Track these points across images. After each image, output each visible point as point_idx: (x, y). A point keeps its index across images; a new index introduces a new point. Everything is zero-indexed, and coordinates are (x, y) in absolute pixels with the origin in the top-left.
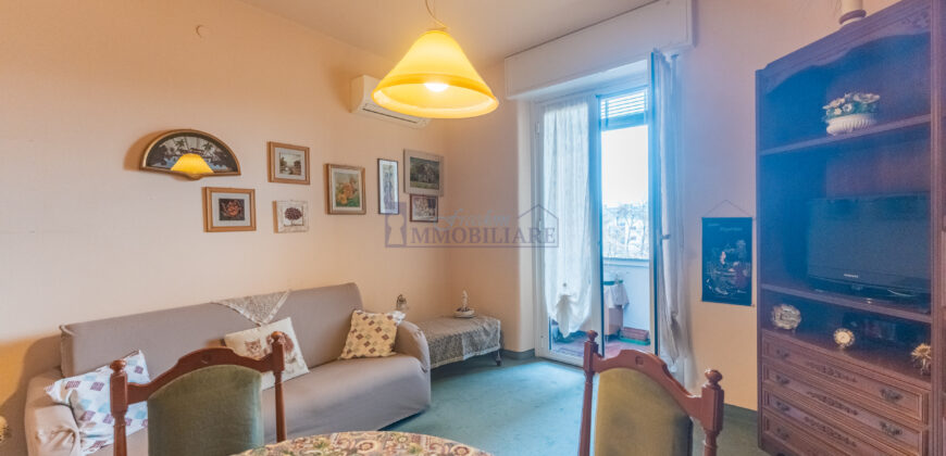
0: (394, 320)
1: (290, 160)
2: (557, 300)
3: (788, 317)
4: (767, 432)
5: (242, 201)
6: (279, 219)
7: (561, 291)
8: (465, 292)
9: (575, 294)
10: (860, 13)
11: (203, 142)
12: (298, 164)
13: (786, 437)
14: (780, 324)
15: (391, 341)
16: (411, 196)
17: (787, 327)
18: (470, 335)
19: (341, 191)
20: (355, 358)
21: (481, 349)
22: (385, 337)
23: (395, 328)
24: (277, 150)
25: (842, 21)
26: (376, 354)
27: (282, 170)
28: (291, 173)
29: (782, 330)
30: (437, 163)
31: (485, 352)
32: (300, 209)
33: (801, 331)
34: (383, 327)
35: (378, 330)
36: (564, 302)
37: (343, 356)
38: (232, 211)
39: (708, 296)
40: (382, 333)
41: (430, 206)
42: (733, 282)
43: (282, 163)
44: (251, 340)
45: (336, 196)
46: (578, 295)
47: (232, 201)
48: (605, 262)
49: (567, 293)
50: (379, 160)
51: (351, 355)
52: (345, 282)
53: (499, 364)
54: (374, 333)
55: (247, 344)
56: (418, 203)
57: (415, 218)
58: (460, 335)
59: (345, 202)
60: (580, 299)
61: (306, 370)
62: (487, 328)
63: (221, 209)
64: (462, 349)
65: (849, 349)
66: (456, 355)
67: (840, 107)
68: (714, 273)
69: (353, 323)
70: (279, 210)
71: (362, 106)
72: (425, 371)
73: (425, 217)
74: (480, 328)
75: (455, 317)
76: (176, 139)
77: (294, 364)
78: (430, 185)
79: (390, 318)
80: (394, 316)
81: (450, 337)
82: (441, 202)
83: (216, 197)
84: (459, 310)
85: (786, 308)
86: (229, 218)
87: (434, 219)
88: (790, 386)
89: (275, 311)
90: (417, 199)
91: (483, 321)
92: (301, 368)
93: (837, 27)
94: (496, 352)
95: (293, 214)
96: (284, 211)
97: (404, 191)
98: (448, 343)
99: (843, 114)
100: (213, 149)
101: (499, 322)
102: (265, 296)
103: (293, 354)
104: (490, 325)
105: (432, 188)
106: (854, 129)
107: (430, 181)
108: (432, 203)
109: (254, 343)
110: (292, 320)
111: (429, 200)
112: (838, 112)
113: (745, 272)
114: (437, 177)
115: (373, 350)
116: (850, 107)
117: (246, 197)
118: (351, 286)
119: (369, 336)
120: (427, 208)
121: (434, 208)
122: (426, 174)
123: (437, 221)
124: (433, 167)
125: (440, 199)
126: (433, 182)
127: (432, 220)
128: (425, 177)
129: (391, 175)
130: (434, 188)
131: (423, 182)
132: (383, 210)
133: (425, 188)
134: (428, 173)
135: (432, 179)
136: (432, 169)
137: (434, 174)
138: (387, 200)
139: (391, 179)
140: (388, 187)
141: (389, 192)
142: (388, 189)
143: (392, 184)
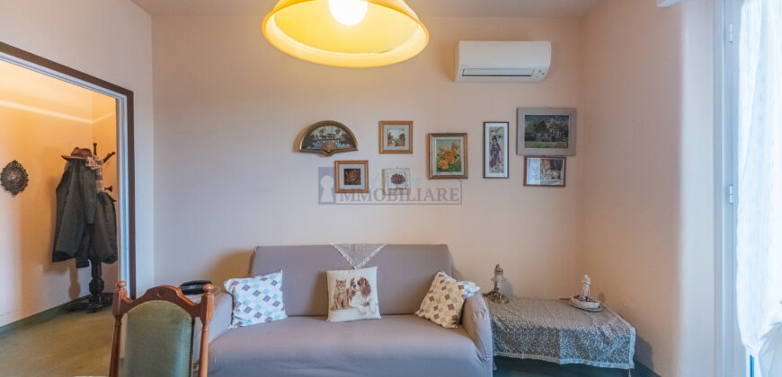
0: (464, 291)
1: (396, 134)
5: (359, 170)
6: (386, 184)
11: (335, 128)
12: (402, 136)
15: (455, 312)
16: (525, 158)
18: (576, 335)
19: (441, 157)
20: (424, 317)
22: (451, 307)
23: (463, 301)
24: (386, 127)
26: (438, 321)
27: (389, 143)
28: (397, 145)
30: (566, 117)
32: (403, 175)
34: (452, 295)
35: (447, 297)
37: (418, 312)
38: (353, 178)
40: (450, 302)
41: (553, 168)
43: (390, 137)
44: (340, 279)
45: (438, 161)
47: (353, 170)
50: (484, 123)
51: (421, 315)
52: (440, 243)
54: (443, 299)
55: (337, 281)
56: (536, 164)
57: (531, 182)
59: (447, 167)
61: (378, 315)
62: (608, 333)
63: (345, 177)
64: (559, 349)
66: (548, 354)
69: (433, 284)
70: (386, 175)
71: (460, 72)
72: (482, 360)
73: (545, 181)
74: (596, 330)
75: (572, 306)
76: (320, 129)
77: (367, 308)
78: (554, 144)
79: (461, 287)
80: (466, 287)
81: (542, 328)
82: (570, 161)
83: (342, 167)
84: (577, 297)
86: (350, 184)
87: (560, 182)
89: (368, 259)
90: (535, 160)
91: (606, 322)
92: (373, 313)
95: (398, 179)
96: (390, 176)
97: (517, 153)
98: (539, 335)
100: (341, 133)
101: (633, 330)
102: (366, 245)
103: (368, 298)
105: (557, 147)
107: (554, 140)
108: (557, 164)
109: (341, 282)
110: (378, 271)
111: (552, 161)
114: (566, 134)
115: (436, 316)
117: (361, 167)
118: (443, 248)
119: (439, 301)
120: (549, 171)
121: (560, 170)
122: (548, 131)
123: (564, 186)
124: (558, 123)
125: (568, 159)
126: (559, 140)
127: (556, 184)
128: (546, 135)
129: (500, 137)
130: (560, 147)
131: (543, 141)
132: (488, 174)
133: (546, 147)
134: (551, 131)
135: (557, 136)
136: (557, 125)
137: (561, 130)
138: (492, 164)
139: (499, 142)
140: (496, 150)
141: (496, 156)
142: (495, 152)
143: (501, 147)
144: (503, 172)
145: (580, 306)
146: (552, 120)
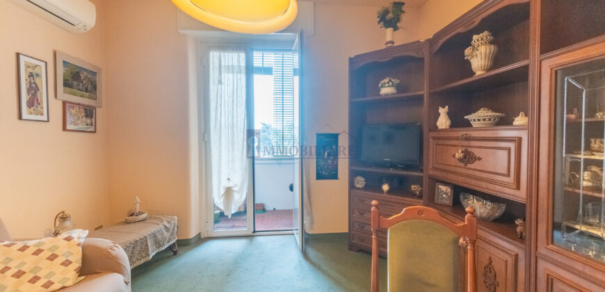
0: (76, 240)
2: (222, 192)
3: (360, 182)
4: (354, 241)
7: (226, 184)
8: (137, 198)
9: (236, 185)
10: (393, 43)
13: (362, 241)
14: (358, 186)
15: (77, 264)
16: (64, 103)
17: (360, 187)
18: (154, 236)
21: (164, 244)
22: (66, 263)
23: (79, 249)
25: (386, 44)
29: (359, 189)
30: (95, 74)
31: (166, 246)
33: (366, 188)
34: (59, 252)
35: (52, 257)
36: (229, 192)
39: (319, 177)
40: (60, 260)
41: (87, 116)
42: (330, 167)
46: (239, 186)
48: (256, 162)
49: (230, 184)
50: (18, 55)
53: (175, 253)
54: (45, 263)
56: (73, 111)
57: (69, 127)
58: (146, 237)
60: (240, 189)
62: (168, 225)
64: (148, 250)
65: (389, 192)
66: (143, 257)
67: (388, 83)
68: (322, 163)
72: (126, 283)
73: (82, 127)
74: (161, 226)
75: (127, 222)
78: (87, 94)
79: (69, 239)
81: (136, 241)
82: (99, 113)
85: (359, 178)
87: (92, 129)
88: (365, 215)
90: (73, 108)
91: (162, 221)
93: (384, 47)
94: (174, 244)
97: (56, 97)
98: (134, 248)
99: (389, 86)
101: (176, 218)
104: (169, 222)
105: (89, 97)
106: (392, 94)
107: (87, 91)
108: (89, 113)
111: (86, 110)
112: (387, 85)
113: (335, 162)
114: (95, 87)
116: (391, 83)
119: (37, 269)
120: (84, 118)
121: (92, 118)
122: (82, 82)
123: (95, 132)
124: (90, 77)
125: (98, 110)
126: (90, 92)
127: (88, 130)
128: (81, 85)
129: (37, 75)
130: (91, 98)
131: (79, 89)
132: (24, 116)
133: (81, 96)
134: (84, 82)
135: (89, 89)
136: (89, 78)
137: (92, 84)
138: (31, 104)
139: (37, 80)
140: (34, 90)
141: (34, 95)
142: (33, 91)
143: (39, 86)
144: (42, 114)
145: (137, 220)
146: (85, 73)
